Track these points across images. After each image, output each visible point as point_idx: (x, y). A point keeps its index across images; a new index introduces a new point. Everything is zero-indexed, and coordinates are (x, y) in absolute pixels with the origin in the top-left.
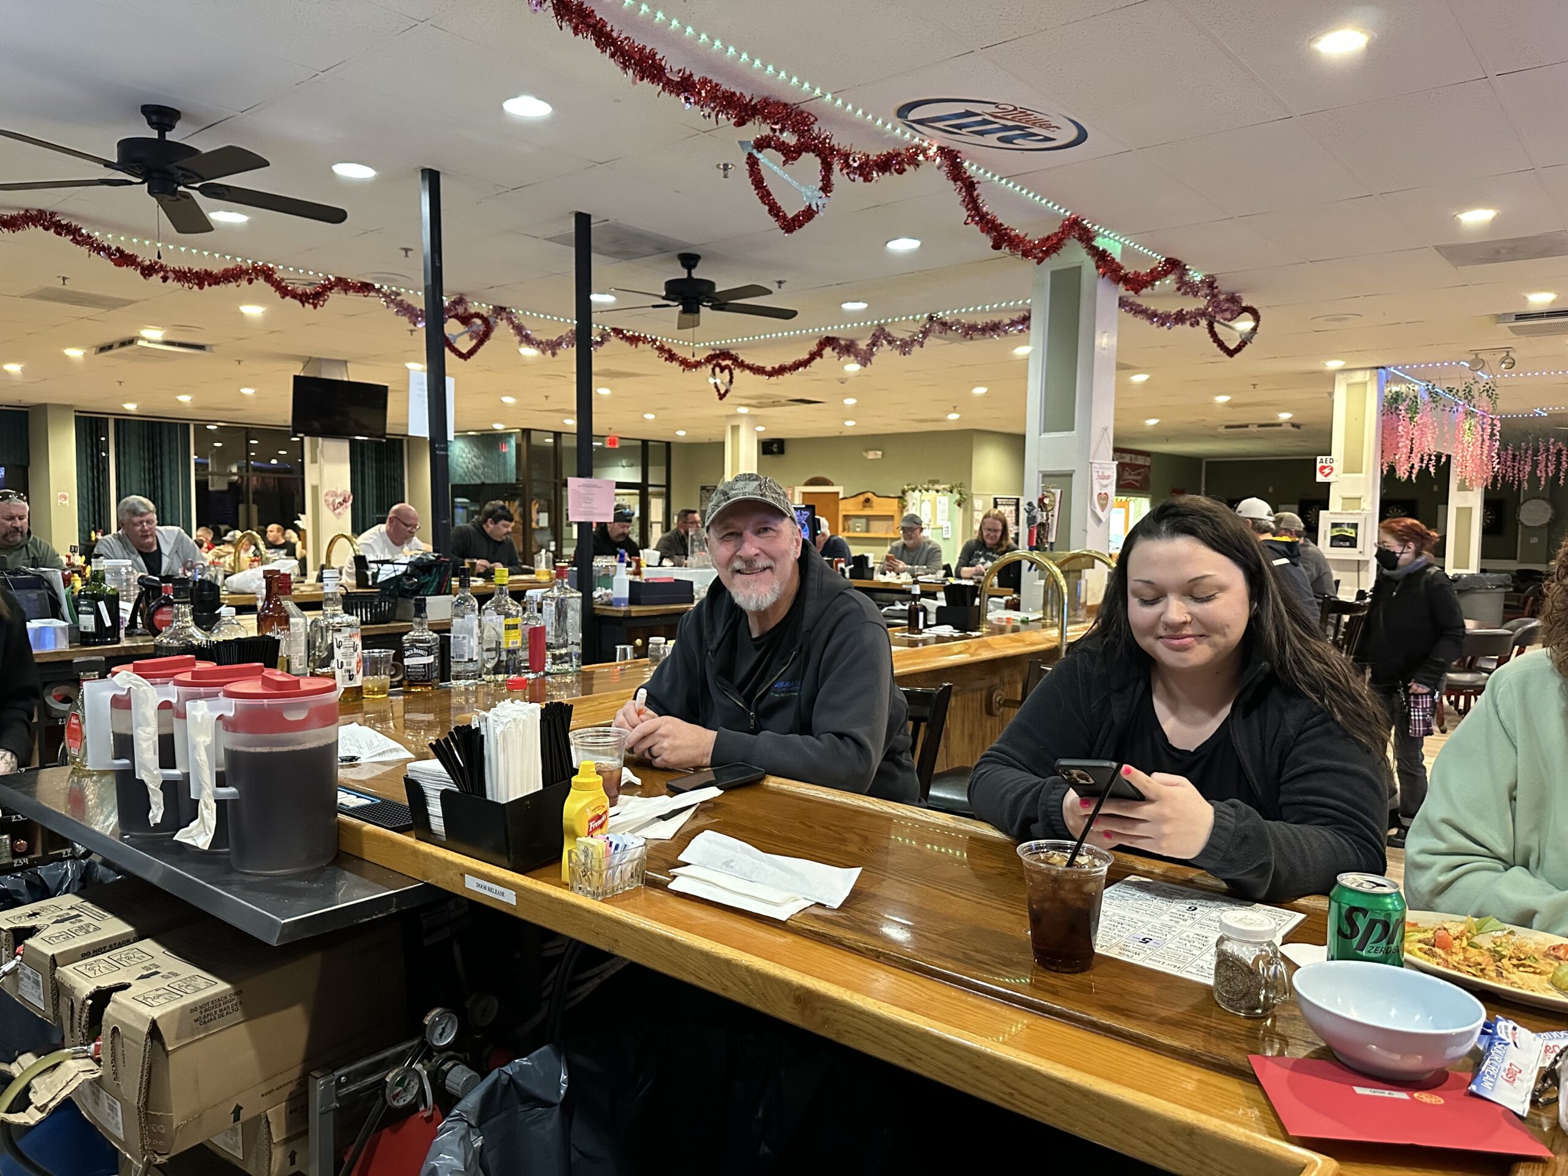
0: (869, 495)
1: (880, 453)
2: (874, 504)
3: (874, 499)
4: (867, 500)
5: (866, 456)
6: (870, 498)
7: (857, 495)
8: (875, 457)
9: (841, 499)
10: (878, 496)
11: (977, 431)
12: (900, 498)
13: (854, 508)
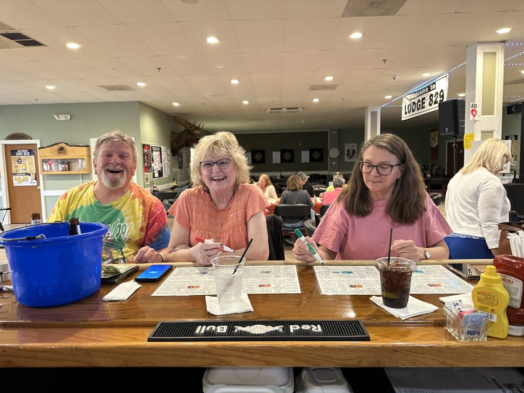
0: (63, 145)
1: (69, 116)
2: (68, 151)
3: (67, 147)
4: (61, 149)
5: (57, 118)
6: (64, 147)
7: (53, 145)
8: (64, 119)
9: (39, 148)
10: (70, 146)
11: (140, 103)
12: (88, 146)
13: (51, 155)
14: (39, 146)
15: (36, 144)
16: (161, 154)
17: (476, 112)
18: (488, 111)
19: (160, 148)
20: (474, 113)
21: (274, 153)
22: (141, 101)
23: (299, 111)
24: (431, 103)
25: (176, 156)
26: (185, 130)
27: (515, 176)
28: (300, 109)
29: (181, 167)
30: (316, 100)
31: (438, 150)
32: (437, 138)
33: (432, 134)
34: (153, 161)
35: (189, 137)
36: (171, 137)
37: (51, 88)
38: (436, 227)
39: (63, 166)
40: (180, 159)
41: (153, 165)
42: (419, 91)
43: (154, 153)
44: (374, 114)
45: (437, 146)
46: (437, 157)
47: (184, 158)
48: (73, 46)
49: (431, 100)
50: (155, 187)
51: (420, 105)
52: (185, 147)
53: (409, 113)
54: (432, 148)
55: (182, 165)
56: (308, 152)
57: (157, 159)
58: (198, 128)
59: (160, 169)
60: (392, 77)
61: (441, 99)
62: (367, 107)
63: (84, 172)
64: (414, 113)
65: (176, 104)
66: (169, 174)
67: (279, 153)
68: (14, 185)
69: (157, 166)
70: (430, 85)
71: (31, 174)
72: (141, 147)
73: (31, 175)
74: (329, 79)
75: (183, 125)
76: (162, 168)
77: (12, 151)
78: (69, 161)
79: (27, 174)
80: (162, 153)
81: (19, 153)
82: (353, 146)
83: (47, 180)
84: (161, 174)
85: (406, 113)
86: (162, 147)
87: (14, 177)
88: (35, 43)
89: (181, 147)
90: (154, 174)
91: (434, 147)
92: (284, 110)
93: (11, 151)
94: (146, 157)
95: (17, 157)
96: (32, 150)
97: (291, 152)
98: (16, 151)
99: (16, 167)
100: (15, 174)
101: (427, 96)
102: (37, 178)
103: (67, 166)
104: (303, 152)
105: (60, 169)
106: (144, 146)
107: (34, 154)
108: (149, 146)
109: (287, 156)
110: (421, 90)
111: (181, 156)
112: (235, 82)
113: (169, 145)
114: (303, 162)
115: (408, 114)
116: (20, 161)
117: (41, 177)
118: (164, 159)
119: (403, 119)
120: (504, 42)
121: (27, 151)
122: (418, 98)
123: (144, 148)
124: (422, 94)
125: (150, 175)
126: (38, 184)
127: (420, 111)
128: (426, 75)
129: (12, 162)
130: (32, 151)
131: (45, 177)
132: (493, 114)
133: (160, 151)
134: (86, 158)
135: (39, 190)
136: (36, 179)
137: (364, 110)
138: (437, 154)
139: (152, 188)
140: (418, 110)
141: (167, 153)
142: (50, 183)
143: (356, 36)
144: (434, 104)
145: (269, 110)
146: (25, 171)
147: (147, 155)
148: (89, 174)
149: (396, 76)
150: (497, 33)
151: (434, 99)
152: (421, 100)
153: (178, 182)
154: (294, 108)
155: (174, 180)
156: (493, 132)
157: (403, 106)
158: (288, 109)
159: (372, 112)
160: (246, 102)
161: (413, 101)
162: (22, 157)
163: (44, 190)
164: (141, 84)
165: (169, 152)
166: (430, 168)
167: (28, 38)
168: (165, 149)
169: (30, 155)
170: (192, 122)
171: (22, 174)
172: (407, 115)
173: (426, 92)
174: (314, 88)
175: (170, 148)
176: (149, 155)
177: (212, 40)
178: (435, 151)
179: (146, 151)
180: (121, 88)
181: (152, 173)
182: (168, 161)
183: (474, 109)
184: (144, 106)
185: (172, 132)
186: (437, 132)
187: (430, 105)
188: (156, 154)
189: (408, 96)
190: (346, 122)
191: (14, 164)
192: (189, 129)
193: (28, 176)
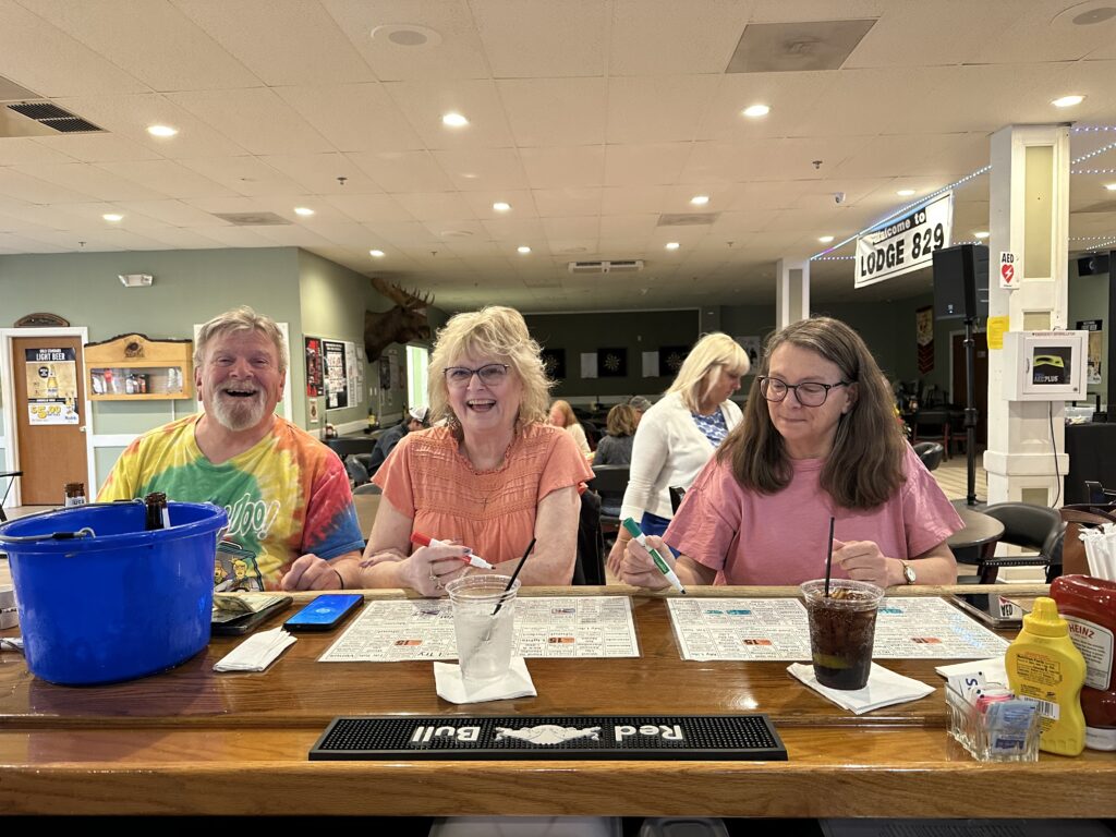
0: (135, 339)
1: (150, 278)
2: (146, 353)
3: (146, 343)
4: (133, 347)
5: (124, 282)
6: (138, 342)
7: (114, 339)
8: (140, 284)
9: (86, 346)
10: (152, 341)
11: (301, 250)
12: (189, 341)
13: (111, 359)
14: (85, 340)
15: (79, 337)
16: (343, 358)
17: (1012, 271)
18: (1037, 268)
19: (343, 345)
20: (1008, 273)
21: (583, 356)
22: (303, 245)
23: (637, 268)
24: (916, 251)
25: (375, 363)
26: (396, 307)
27: (1098, 408)
28: (639, 264)
29: (385, 386)
30: (673, 246)
31: (932, 352)
32: (930, 327)
33: (920, 317)
34: (327, 372)
35: (405, 322)
36: (366, 321)
37: (113, 218)
38: (928, 516)
39: (135, 383)
40: (384, 369)
41: (326, 381)
42: (891, 227)
43: (330, 355)
44: (796, 275)
45: (931, 343)
46: (932, 367)
47: (393, 367)
48: (161, 131)
49: (917, 246)
50: (331, 428)
51: (893, 255)
52: (395, 343)
53: (871, 272)
54: (919, 345)
55: (389, 381)
56: (657, 354)
57: (337, 369)
58: (423, 304)
59: (342, 390)
60: (834, 197)
61: (938, 243)
62: (781, 260)
63: (179, 396)
64: (880, 273)
65: (377, 254)
66: (360, 401)
67: (594, 356)
68: (31, 423)
69: (336, 384)
70: (914, 215)
71: (67, 400)
72: (301, 344)
73: (68, 402)
74: (700, 201)
75: (392, 296)
76: (345, 388)
77: (27, 351)
78: (150, 372)
79: (57, 400)
80: (347, 356)
81: (43, 355)
82: (751, 343)
83: (100, 412)
84: (342, 400)
85: (864, 273)
86: (345, 343)
87: (31, 406)
88: (82, 125)
89: (386, 343)
90: (328, 401)
91: (924, 344)
92: (606, 266)
93: (25, 352)
94: (312, 365)
95: (37, 364)
96: (71, 348)
97: (621, 353)
98: (38, 351)
99: (36, 385)
100: (34, 400)
101: (908, 237)
102: (79, 409)
103: (144, 384)
104: (645, 355)
105: (130, 388)
106: (308, 341)
107: (74, 358)
108: (319, 340)
109: (612, 362)
110: (896, 224)
111: (388, 362)
112: (501, 207)
113: (362, 339)
114: (645, 375)
115: (868, 276)
116: (43, 373)
117: (88, 405)
118: (351, 369)
119: (857, 286)
120: (1069, 124)
121: (59, 350)
122: (888, 242)
123: (307, 346)
124: (897, 234)
125: (319, 401)
126: (82, 422)
127: (893, 268)
128: (905, 194)
129: (28, 373)
130: (69, 351)
131: (96, 407)
132: (1049, 276)
133: (343, 351)
134: (184, 365)
135: (84, 433)
136: (76, 411)
137: (774, 265)
138: (932, 359)
139: (324, 429)
140: (889, 265)
141: (357, 356)
142: (108, 418)
143: (757, 111)
144: (924, 254)
145: (573, 266)
146: (55, 394)
147: (314, 361)
148: (190, 400)
149: (841, 194)
150: (1054, 107)
151: (923, 244)
152: (895, 246)
153: (379, 417)
154: (626, 263)
155: (370, 413)
156: (1049, 313)
157: (858, 258)
158: (613, 263)
159: (792, 272)
160: (524, 250)
161: (878, 247)
162: (49, 364)
163: (94, 433)
164: (304, 212)
165: (361, 353)
166: (916, 390)
167: (68, 115)
168: (353, 349)
169: (66, 359)
170: (410, 291)
171: (48, 400)
172: (865, 278)
173: (906, 230)
174: (667, 220)
175: (363, 345)
176: (319, 360)
177: (454, 120)
178: (927, 352)
179: (312, 351)
180: (261, 220)
181: (323, 398)
182: (360, 372)
183: (1008, 264)
184: (308, 257)
185: (368, 312)
186: (930, 313)
187: (915, 256)
188: (333, 358)
189: (868, 238)
190: (737, 291)
191: (31, 377)
192: (404, 305)
193: (61, 405)
